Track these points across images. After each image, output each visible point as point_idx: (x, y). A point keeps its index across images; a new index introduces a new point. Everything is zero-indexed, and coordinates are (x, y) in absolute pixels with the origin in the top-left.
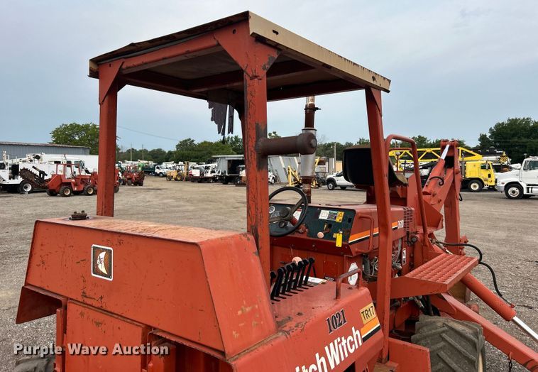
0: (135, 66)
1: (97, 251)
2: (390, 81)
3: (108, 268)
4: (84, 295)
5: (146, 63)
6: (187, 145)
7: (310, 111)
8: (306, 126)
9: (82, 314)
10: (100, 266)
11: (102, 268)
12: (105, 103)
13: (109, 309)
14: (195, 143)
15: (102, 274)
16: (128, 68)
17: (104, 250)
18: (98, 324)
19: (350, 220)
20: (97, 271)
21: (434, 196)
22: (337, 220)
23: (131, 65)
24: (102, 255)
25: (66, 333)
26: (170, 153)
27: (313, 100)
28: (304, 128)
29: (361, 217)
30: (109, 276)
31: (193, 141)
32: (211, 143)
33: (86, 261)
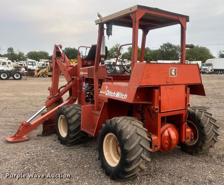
1: (171, 70)
3: (175, 73)
4: (167, 82)
9: (166, 88)
10: (172, 73)
11: (173, 74)
13: (175, 84)
17: (174, 69)
18: (172, 89)
20: (171, 75)
24: (173, 70)
25: (160, 95)
30: (176, 75)
33: (167, 73)
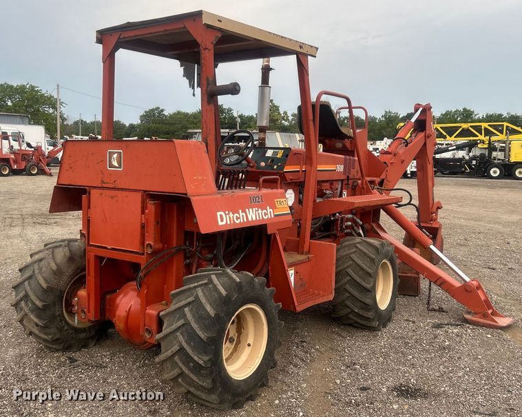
0: (129, 37)
1: (111, 154)
2: (317, 49)
3: (119, 163)
4: (103, 182)
5: (137, 36)
6: (154, 115)
7: (266, 71)
8: (262, 84)
9: (101, 194)
10: (113, 163)
11: (115, 163)
12: (107, 62)
13: (120, 187)
14: (166, 113)
15: (115, 167)
16: (124, 38)
17: (116, 153)
18: (112, 197)
19: (287, 156)
20: (111, 166)
21: (395, 155)
22: (278, 156)
23: (127, 36)
24: (115, 156)
25: (90, 208)
26: (132, 126)
27: (268, 61)
28: (260, 85)
29: (295, 154)
30: (120, 167)
31: (162, 111)
32: (188, 114)
33: (104, 161)
